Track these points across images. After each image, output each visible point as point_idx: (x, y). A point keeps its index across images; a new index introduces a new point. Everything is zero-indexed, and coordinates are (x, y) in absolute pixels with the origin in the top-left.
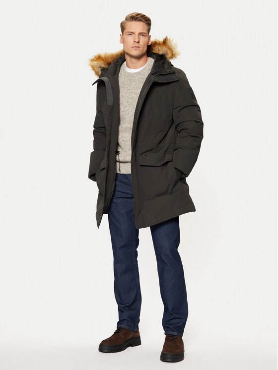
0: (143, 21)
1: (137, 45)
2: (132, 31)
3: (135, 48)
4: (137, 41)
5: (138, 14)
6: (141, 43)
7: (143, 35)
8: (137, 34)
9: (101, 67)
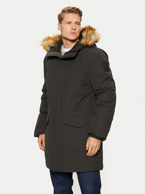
0: (77, 14)
1: (74, 31)
2: (70, 21)
3: (72, 34)
4: (74, 28)
5: (74, 8)
6: (77, 30)
7: (78, 24)
8: (73, 23)
9: (50, 46)
